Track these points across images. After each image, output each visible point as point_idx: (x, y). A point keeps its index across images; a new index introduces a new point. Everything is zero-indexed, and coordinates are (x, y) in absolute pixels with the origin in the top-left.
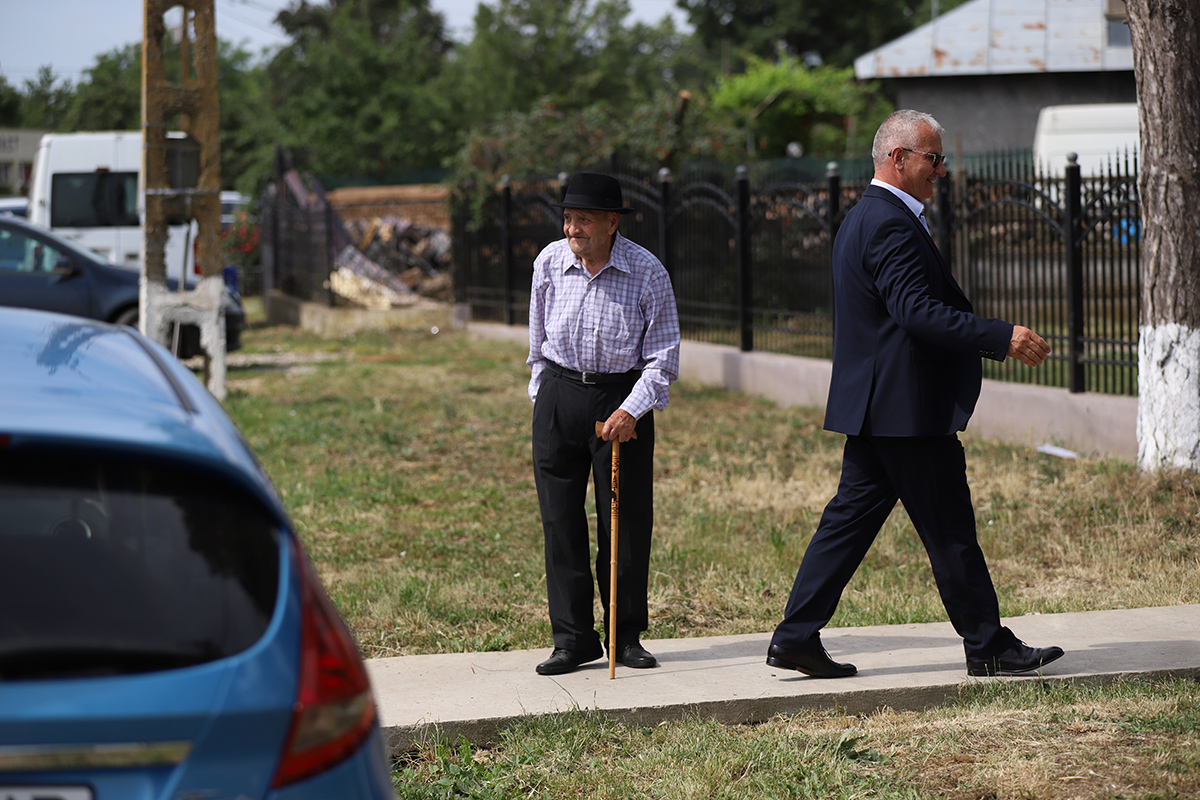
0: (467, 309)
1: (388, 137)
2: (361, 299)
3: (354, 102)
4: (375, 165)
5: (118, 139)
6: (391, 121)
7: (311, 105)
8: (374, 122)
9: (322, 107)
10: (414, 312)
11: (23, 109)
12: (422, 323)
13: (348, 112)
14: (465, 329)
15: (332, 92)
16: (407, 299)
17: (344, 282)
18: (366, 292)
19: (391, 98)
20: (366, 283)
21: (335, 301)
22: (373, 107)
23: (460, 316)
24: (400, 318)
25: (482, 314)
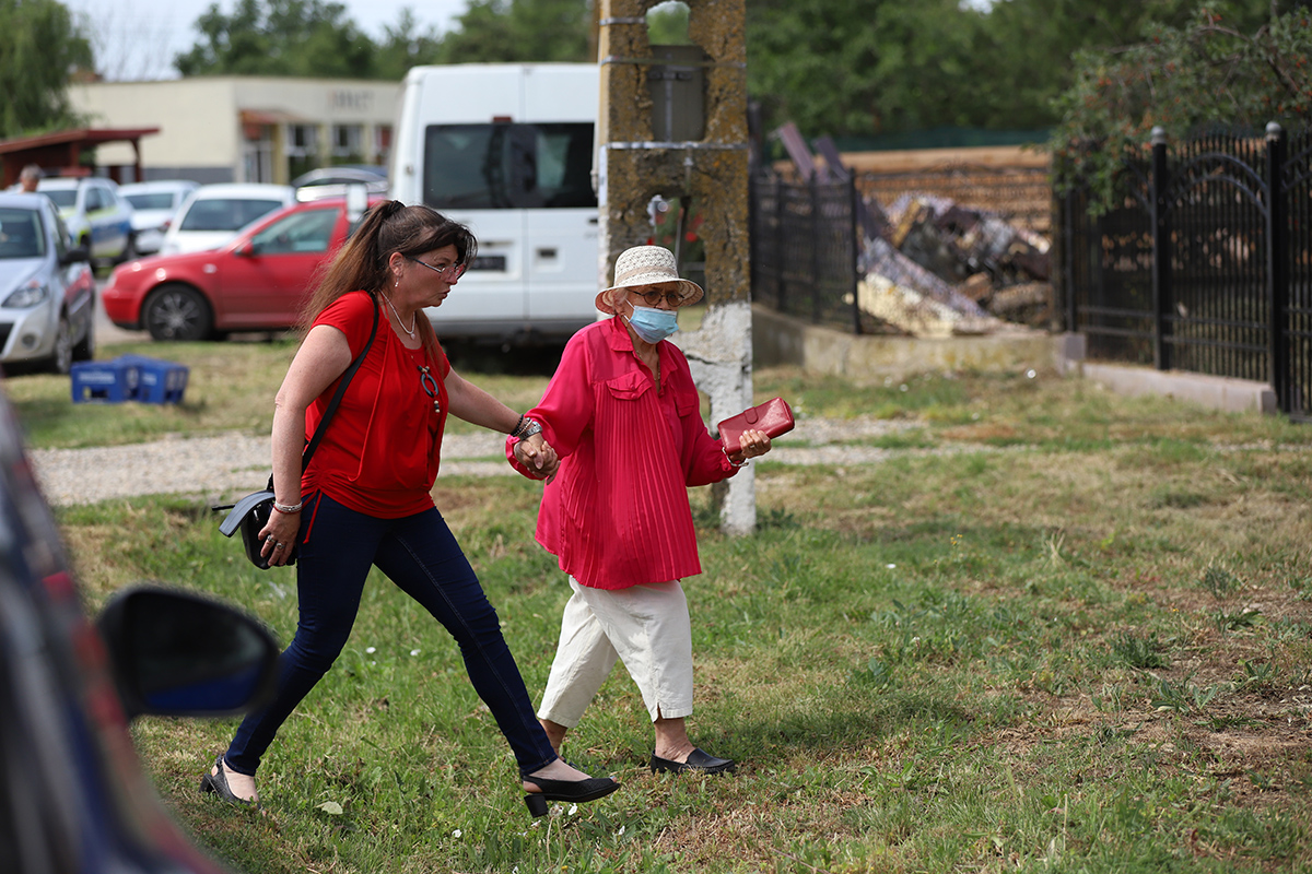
0: (1081, 339)
1: (888, 81)
2: (904, 324)
3: (838, 33)
4: (869, 120)
5: (527, 72)
6: (892, 58)
7: (779, 36)
8: (868, 61)
9: (794, 41)
10: (992, 343)
11: (377, 59)
12: (1008, 362)
13: (830, 46)
14: (1081, 375)
15: (808, 19)
16: (978, 324)
17: (877, 295)
18: (911, 312)
19: (892, 26)
20: (912, 298)
21: (864, 325)
22: (865, 39)
23: (1070, 353)
24: (971, 352)
25: (1108, 348)
